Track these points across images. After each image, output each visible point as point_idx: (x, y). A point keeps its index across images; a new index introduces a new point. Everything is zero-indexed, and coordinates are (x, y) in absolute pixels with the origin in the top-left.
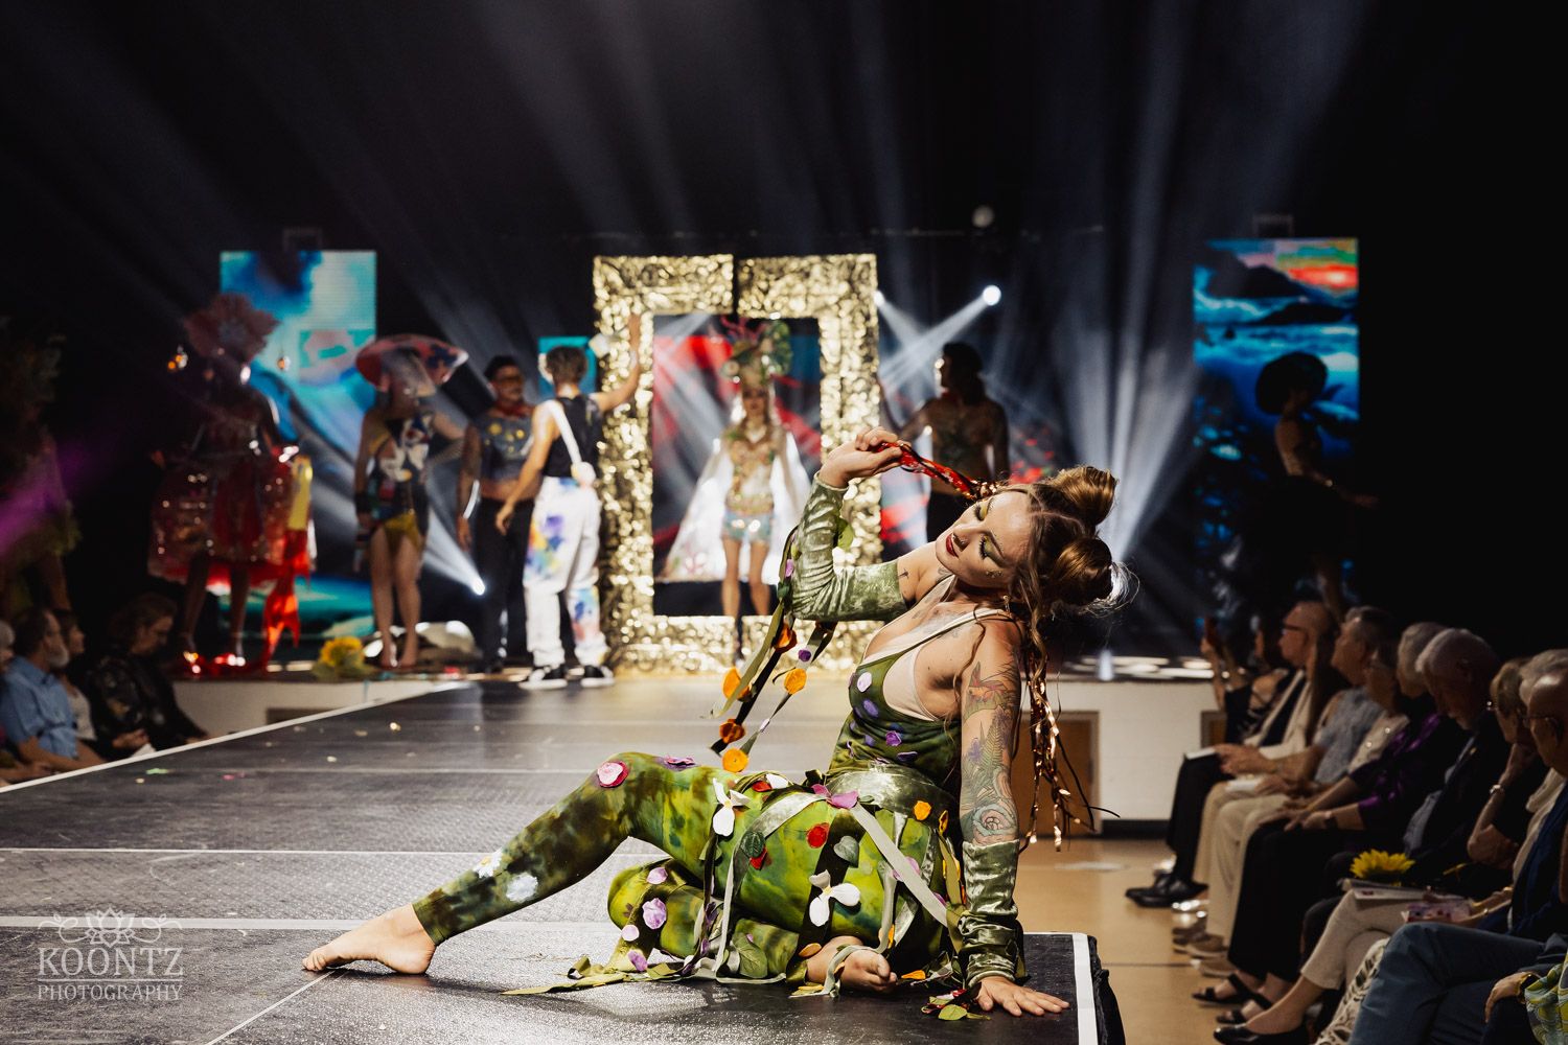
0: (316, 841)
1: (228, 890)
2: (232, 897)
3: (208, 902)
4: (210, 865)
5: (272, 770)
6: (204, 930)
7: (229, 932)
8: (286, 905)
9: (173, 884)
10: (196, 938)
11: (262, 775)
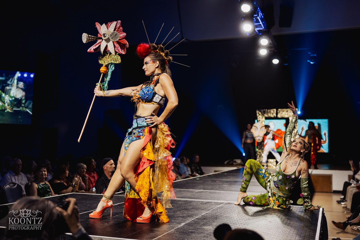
0: (217, 189)
1: (204, 196)
2: (204, 197)
3: (202, 197)
4: (202, 192)
5: (213, 179)
6: (200, 201)
7: (203, 202)
8: (211, 198)
9: (197, 195)
10: (199, 202)
11: (211, 180)
